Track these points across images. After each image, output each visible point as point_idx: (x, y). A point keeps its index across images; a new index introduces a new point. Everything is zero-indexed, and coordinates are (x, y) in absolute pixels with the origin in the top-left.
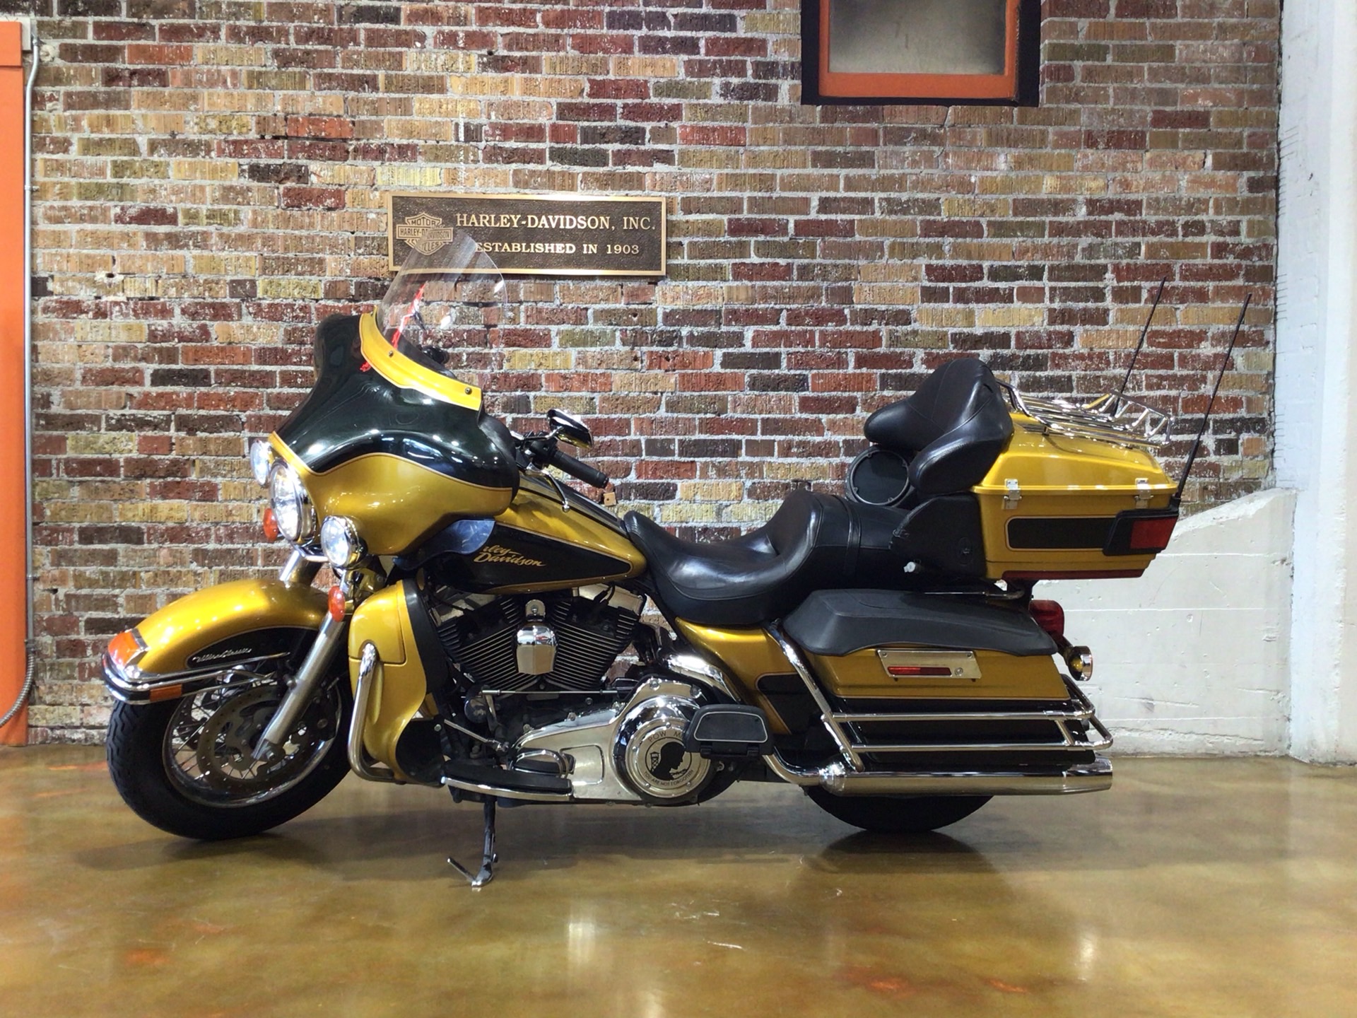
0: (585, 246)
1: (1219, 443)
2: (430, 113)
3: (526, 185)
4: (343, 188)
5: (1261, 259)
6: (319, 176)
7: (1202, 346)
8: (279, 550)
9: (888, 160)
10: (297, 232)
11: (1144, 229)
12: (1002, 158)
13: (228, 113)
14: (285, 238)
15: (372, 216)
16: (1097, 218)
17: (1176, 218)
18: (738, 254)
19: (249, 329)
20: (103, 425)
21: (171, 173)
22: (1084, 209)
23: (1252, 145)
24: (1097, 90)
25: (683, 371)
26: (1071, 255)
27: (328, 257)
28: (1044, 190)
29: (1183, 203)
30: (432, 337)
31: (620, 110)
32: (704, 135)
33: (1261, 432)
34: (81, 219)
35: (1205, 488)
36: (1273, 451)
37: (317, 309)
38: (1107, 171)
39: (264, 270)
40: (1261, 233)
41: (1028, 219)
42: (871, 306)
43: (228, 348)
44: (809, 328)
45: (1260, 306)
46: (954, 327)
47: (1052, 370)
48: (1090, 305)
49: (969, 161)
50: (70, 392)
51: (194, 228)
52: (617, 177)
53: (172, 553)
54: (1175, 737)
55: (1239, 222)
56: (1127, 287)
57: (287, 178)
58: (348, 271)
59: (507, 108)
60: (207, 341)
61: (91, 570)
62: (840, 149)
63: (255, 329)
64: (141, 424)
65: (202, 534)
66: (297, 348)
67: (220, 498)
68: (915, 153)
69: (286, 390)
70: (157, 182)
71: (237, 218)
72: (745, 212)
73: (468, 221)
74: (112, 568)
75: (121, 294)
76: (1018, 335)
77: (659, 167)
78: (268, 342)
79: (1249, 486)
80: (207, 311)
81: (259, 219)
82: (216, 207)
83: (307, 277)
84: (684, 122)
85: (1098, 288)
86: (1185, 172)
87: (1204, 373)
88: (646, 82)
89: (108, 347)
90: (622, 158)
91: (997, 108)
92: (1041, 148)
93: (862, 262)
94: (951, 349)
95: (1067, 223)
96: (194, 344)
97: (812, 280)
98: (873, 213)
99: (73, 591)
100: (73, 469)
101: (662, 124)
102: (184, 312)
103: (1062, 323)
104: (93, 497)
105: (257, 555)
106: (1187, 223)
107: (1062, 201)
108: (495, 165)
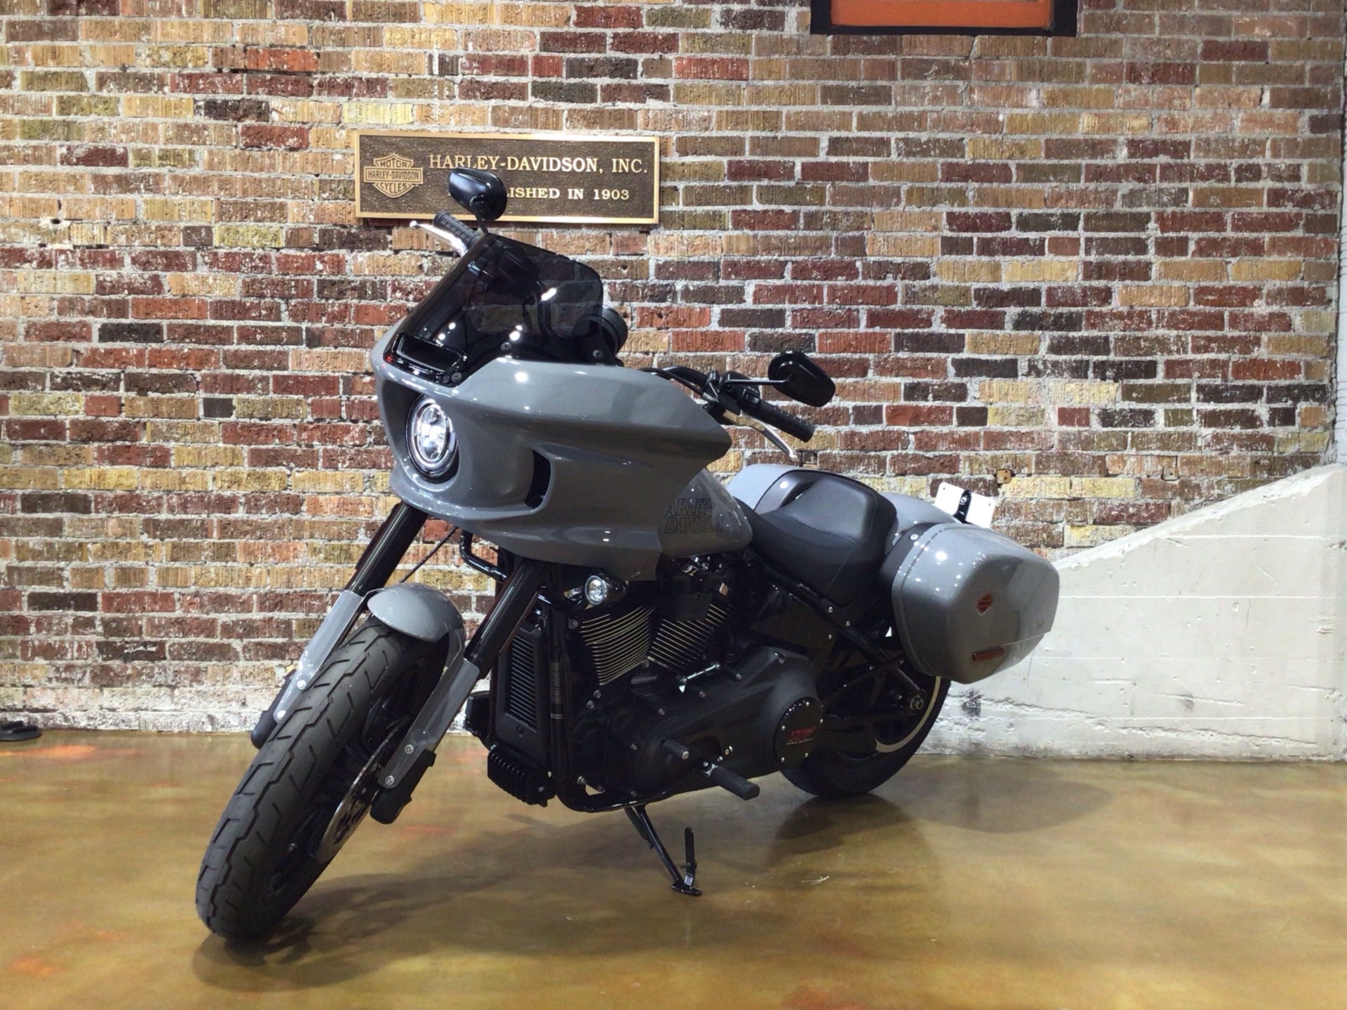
0: (570, 191)
1: (1274, 412)
2: (402, 44)
3: (506, 123)
4: (307, 127)
5: (1323, 208)
6: (280, 113)
7: (1255, 304)
8: (236, 521)
9: (907, 96)
10: (256, 175)
11: (1191, 173)
12: (1034, 94)
13: (183, 45)
14: (244, 180)
15: (338, 157)
16: (1140, 160)
17: (1229, 162)
18: (738, 201)
19: (204, 280)
20: (48, 383)
21: (120, 110)
22: (1125, 151)
23: (1315, 79)
24: (1140, 19)
25: (677, 330)
26: (1109, 202)
27: (290, 202)
28: (1080, 130)
29: (1237, 144)
30: (401, 289)
31: (609, 41)
32: (703, 68)
33: (1322, 400)
34: (25, 160)
35: (1257, 463)
36: (1334, 422)
37: (278, 259)
38: (1152, 109)
39: (222, 215)
40: (1322, 181)
41: (1062, 162)
42: (886, 259)
43: (182, 300)
44: (816, 282)
45: (1322, 260)
46: (978, 281)
47: (1087, 329)
48: (1131, 258)
49: (996, 97)
50: (13, 347)
51: (145, 170)
52: (607, 114)
53: (121, 523)
54: (1218, 738)
55: (1299, 165)
56: (1172, 238)
57: (246, 115)
58: (312, 217)
59: (485, 38)
60: (159, 293)
61: (35, 541)
62: (853, 83)
63: (211, 281)
64: (88, 383)
65: (154, 503)
66: (256, 301)
67: (173, 464)
68: (936, 88)
69: (244, 347)
70: (106, 119)
71: (192, 158)
72: (747, 153)
73: (442, 163)
74: (57, 539)
75: (67, 241)
76: (1050, 290)
77: (653, 104)
78: (226, 295)
79: (1307, 461)
80: (159, 261)
81: (216, 160)
82: (169, 147)
83: (268, 224)
84: (680, 54)
85: (1139, 239)
86: (1239, 109)
87: (1258, 334)
88: (639, 9)
89: (54, 299)
90: (612, 93)
91: (1030, 38)
92: (1077, 82)
93: (877, 210)
94: (974, 306)
95: (1106, 166)
96: (145, 296)
97: (821, 229)
98: (889, 155)
99: (15, 563)
100: (15, 432)
101: (656, 56)
102: (134, 261)
103: (1098, 279)
104: (37, 462)
105: (213, 527)
106: (1242, 165)
107: (1100, 142)
108: (473, 101)
